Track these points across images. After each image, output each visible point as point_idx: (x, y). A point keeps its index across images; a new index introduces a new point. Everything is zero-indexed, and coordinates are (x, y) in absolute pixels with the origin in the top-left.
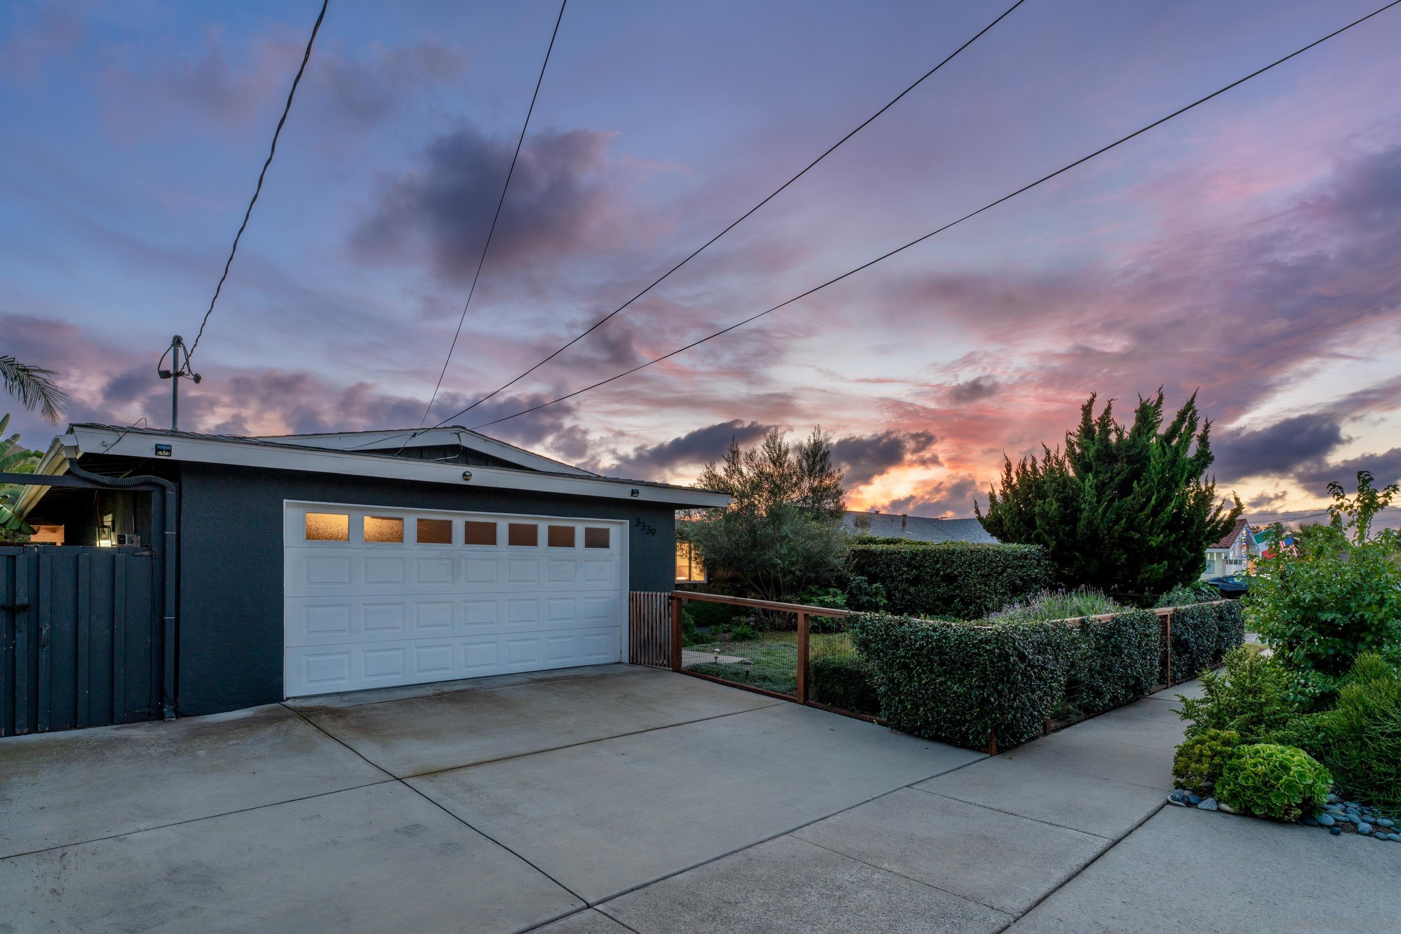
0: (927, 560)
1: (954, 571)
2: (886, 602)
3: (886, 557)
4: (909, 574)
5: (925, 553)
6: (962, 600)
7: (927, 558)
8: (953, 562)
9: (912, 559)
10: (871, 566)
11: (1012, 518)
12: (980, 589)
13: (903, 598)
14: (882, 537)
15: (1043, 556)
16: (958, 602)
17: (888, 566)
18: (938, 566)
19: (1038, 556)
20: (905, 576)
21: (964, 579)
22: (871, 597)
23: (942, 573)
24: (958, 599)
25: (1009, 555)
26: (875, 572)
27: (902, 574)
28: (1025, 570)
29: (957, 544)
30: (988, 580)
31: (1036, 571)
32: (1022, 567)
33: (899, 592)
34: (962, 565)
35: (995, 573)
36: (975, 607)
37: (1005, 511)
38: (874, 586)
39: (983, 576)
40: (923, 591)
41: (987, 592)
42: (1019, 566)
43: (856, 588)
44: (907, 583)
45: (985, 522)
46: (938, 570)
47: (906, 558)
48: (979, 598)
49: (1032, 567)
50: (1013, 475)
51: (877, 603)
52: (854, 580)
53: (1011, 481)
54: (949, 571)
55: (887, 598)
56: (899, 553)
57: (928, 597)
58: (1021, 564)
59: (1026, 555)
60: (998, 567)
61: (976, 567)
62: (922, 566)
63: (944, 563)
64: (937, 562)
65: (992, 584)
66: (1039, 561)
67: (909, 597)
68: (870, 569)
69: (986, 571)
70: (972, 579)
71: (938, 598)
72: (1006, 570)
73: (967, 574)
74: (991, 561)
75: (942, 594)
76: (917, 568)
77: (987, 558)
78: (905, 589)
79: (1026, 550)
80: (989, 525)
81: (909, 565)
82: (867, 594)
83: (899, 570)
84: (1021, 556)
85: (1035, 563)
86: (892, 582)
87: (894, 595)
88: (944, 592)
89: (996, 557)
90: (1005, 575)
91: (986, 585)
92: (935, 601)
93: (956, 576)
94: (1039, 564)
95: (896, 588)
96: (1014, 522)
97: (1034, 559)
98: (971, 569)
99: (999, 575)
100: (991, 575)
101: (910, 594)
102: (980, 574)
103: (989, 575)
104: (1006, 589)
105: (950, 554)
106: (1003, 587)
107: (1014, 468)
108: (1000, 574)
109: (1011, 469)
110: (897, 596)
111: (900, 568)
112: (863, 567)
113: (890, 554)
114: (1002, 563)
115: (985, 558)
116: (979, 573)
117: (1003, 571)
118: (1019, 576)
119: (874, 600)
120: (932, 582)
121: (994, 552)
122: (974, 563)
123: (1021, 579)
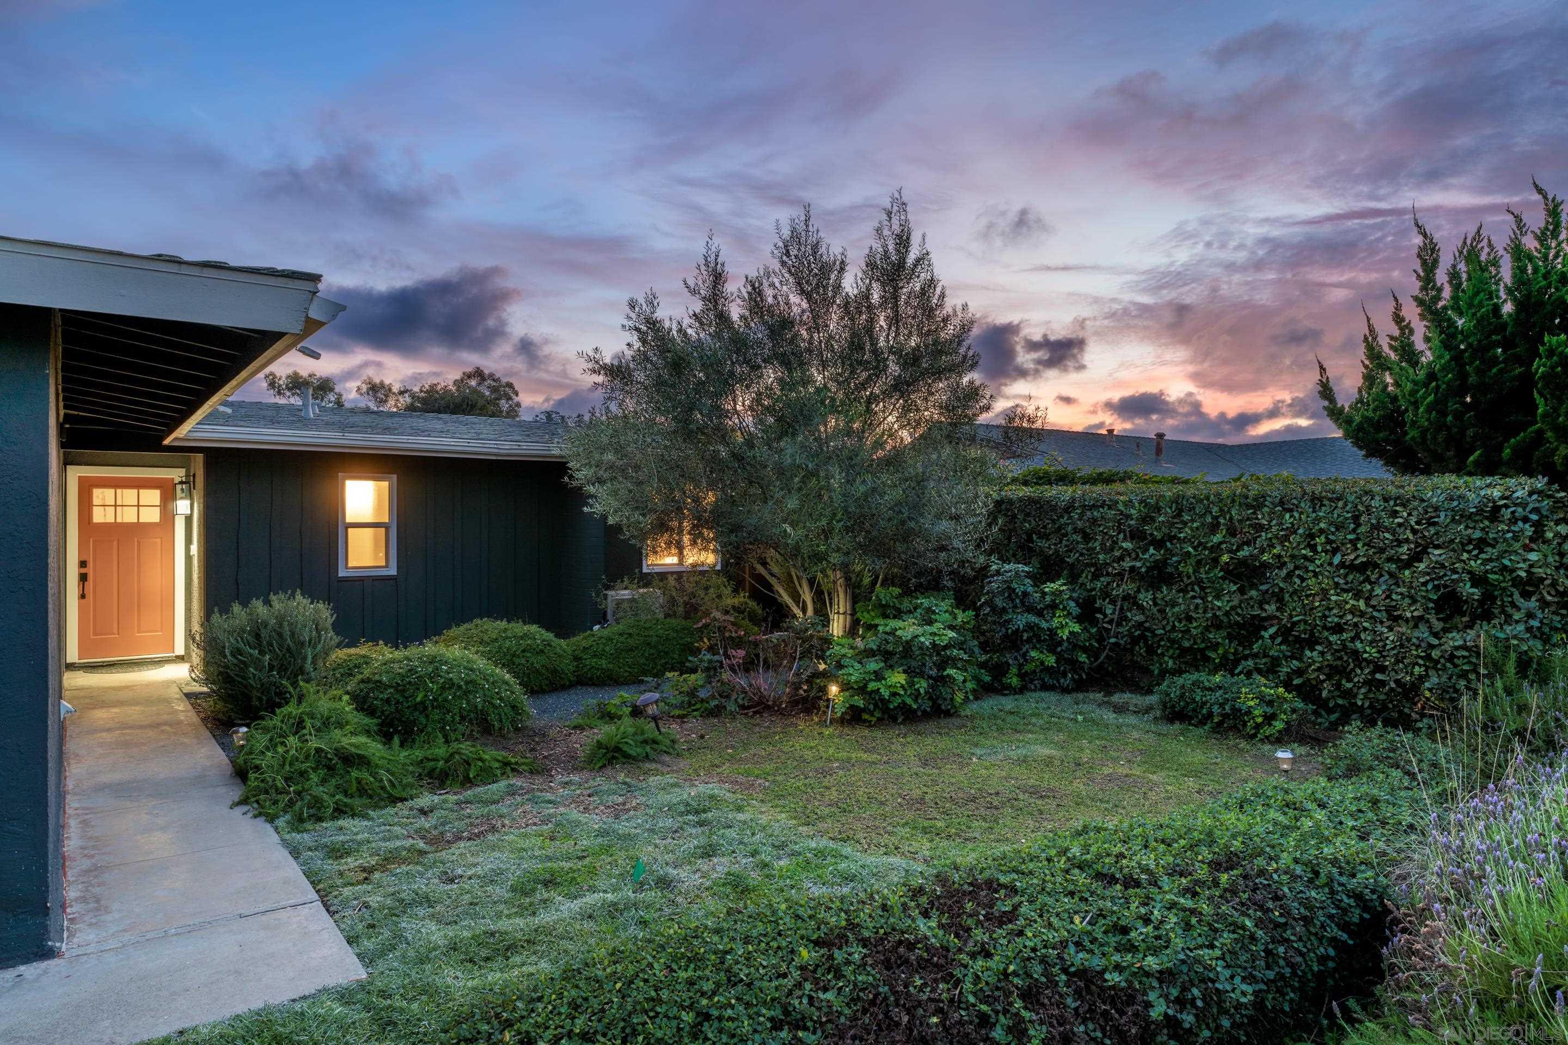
0: (1185, 524)
1: (1262, 551)
2: (1077, 628)
3: (1081, 515)
4: (1137, 558)
5: (1180, 506)
6: (1285, 633)
7: (1186, 517)
8: (1259, 528)
9: (1146, 519)
10: (1046, 537)
11: (1436, 402)
12: (1339, 605)
13: (1123, 619)
14: (1087, 470)
15: (1553, 510)
16: (1272, 637)
17: (1087, 538)
18: (1217, 538)
19: (1536, 510)
20: (1127, 564)
21: (1290, 575)
22: (1040, 614)
23: (1225, 558)
24: (1272, 631)
25: (1436, 509)
26: (1057, 551)
27: (1121, 558)
28: (1490, 552)
29: (1270, 481)
30: (1368, 580)
31: (1533, 556)
32: (1482, 544)
33: (1113, 602)
34: (1286, 538)
35: (1389, 560)
36: (1322, 654)
37: (1415, 383)
38: (1050, 587)
39: (1352, 567)
40: (1174, 604)
41: (1362, 614)
42: (1470, 541)
43: (1001, 593)
44: (1133, 580)
45: (1349, 421)
46: (1216, 548)
47: (1129, 517)
48: (1338, 629)
49: (1517, 546)
50: (1441, 277)
51: (1052, 632)
52: (998, 573)
53: (1437, 298)
54: (1245, 552)
55: (1079, 619)
56: (1113, 505)
57: (1189, 619)
58: (1477, 534)
59: (1496, 509)
60: (1400, 543)
61: (1329, 542)
62: (1172, 538)
63: (1232, 532)
64: (1214, 527)
65: (1378, 591)
66: (1539, 527)
67: (1140, 618)
68: (1043, 544)
69: (1362, 554)
70: (1316, 575)
71: (1216, 624)
72: (1425, 551)
73: (1300, 565)
74: (1377, 527)
75: (1227, 614)
76: (1159, 544)
77: (1364, 518)
78: (1126, 598)
79: (1496, 493)
80: (1360, 428)
81: (1136, 535)
82: (1030, 609)
83: (1112, 549)
84: (1480, 511)
85: (1529, 531)
86: (1096, 577)
87: (1100, 610)
88: (1233, 608)
89: (1395, 514)
90: (1422, 566)
91: (1357, 596)
92: (1207, 629)
93: (1265, 565)
94: (1538, 536)
95: (1106, 594)
96: (1443, 414)
97: (1525, 520)
98: (1313, 548)
99: (1401, 569)
100: (1376, 566)
101: (1141, 608)
102: (1342, 565)
103: (1370, 565)
104: (1426, 610)
105: (1249, 506)
106: (1414, 601)
107: (1445, 261)
108: (1408, 564)
109: (1436, 262)
110: (1109, 612)
111: (1115, 543)
112: (1030, 540)
113: (1092, 507)
114: (1414, 532)
115: (1356, 518)
116: (1337, 560)
117: (1417, 557)
118: (1469, 572)
119: (1044, 625)
120: (1199, 582)
121: (1386, 500)
122: (1322, 531)
123: (1478, 580)
